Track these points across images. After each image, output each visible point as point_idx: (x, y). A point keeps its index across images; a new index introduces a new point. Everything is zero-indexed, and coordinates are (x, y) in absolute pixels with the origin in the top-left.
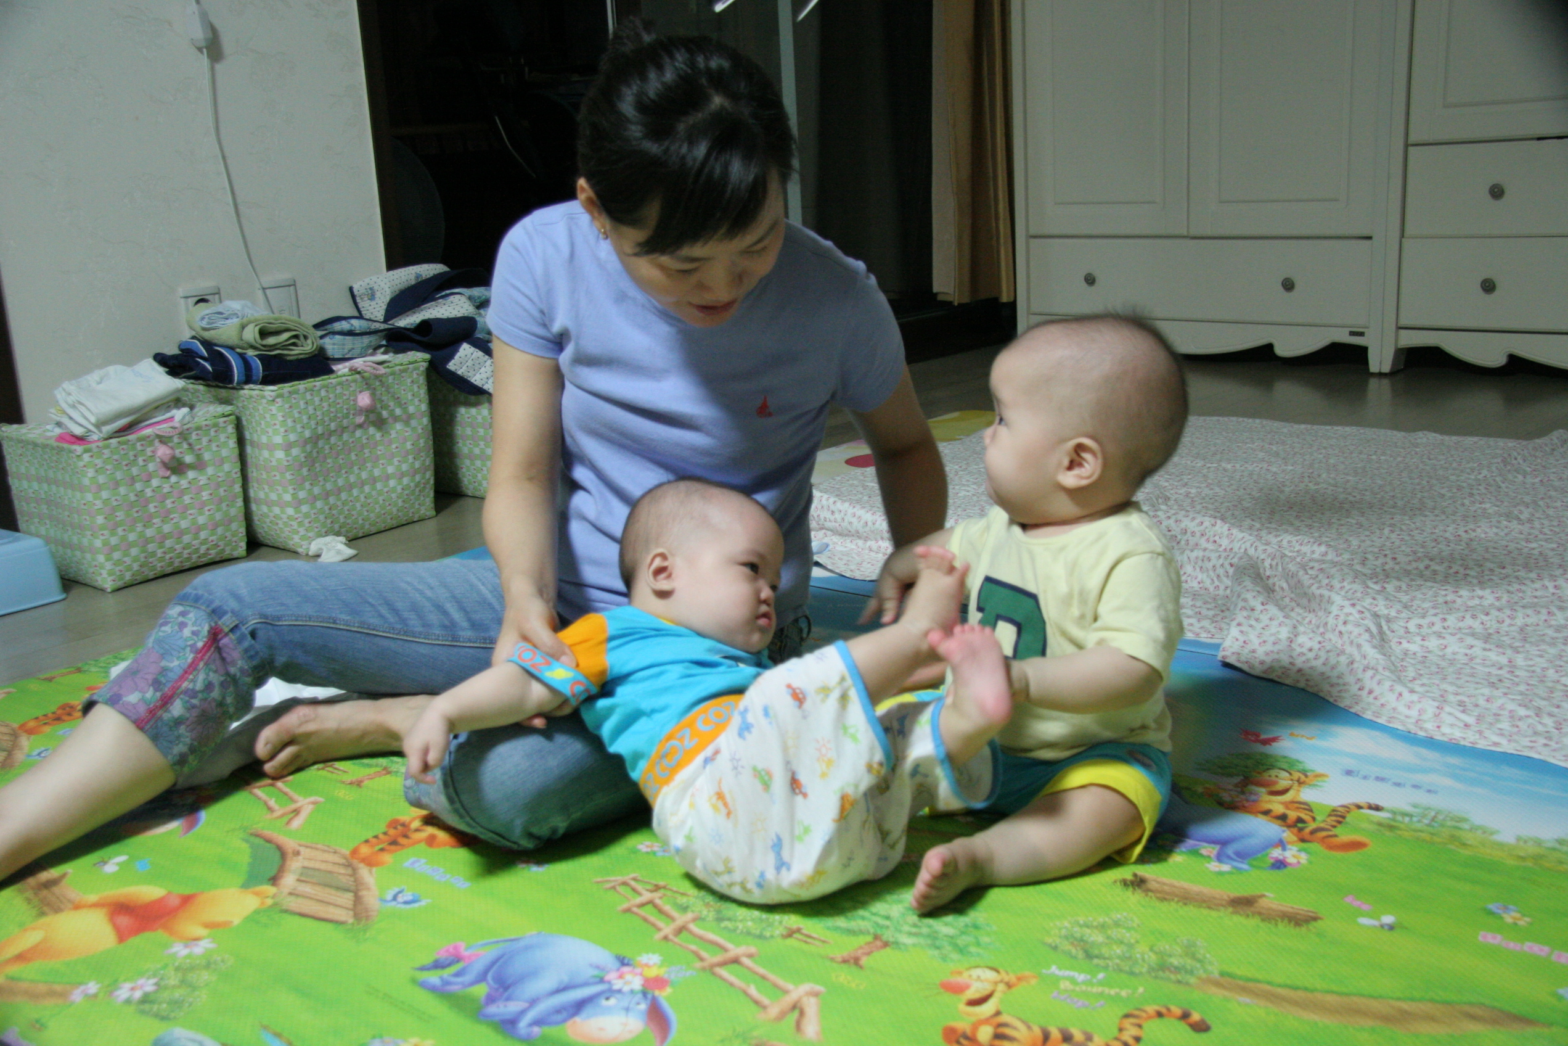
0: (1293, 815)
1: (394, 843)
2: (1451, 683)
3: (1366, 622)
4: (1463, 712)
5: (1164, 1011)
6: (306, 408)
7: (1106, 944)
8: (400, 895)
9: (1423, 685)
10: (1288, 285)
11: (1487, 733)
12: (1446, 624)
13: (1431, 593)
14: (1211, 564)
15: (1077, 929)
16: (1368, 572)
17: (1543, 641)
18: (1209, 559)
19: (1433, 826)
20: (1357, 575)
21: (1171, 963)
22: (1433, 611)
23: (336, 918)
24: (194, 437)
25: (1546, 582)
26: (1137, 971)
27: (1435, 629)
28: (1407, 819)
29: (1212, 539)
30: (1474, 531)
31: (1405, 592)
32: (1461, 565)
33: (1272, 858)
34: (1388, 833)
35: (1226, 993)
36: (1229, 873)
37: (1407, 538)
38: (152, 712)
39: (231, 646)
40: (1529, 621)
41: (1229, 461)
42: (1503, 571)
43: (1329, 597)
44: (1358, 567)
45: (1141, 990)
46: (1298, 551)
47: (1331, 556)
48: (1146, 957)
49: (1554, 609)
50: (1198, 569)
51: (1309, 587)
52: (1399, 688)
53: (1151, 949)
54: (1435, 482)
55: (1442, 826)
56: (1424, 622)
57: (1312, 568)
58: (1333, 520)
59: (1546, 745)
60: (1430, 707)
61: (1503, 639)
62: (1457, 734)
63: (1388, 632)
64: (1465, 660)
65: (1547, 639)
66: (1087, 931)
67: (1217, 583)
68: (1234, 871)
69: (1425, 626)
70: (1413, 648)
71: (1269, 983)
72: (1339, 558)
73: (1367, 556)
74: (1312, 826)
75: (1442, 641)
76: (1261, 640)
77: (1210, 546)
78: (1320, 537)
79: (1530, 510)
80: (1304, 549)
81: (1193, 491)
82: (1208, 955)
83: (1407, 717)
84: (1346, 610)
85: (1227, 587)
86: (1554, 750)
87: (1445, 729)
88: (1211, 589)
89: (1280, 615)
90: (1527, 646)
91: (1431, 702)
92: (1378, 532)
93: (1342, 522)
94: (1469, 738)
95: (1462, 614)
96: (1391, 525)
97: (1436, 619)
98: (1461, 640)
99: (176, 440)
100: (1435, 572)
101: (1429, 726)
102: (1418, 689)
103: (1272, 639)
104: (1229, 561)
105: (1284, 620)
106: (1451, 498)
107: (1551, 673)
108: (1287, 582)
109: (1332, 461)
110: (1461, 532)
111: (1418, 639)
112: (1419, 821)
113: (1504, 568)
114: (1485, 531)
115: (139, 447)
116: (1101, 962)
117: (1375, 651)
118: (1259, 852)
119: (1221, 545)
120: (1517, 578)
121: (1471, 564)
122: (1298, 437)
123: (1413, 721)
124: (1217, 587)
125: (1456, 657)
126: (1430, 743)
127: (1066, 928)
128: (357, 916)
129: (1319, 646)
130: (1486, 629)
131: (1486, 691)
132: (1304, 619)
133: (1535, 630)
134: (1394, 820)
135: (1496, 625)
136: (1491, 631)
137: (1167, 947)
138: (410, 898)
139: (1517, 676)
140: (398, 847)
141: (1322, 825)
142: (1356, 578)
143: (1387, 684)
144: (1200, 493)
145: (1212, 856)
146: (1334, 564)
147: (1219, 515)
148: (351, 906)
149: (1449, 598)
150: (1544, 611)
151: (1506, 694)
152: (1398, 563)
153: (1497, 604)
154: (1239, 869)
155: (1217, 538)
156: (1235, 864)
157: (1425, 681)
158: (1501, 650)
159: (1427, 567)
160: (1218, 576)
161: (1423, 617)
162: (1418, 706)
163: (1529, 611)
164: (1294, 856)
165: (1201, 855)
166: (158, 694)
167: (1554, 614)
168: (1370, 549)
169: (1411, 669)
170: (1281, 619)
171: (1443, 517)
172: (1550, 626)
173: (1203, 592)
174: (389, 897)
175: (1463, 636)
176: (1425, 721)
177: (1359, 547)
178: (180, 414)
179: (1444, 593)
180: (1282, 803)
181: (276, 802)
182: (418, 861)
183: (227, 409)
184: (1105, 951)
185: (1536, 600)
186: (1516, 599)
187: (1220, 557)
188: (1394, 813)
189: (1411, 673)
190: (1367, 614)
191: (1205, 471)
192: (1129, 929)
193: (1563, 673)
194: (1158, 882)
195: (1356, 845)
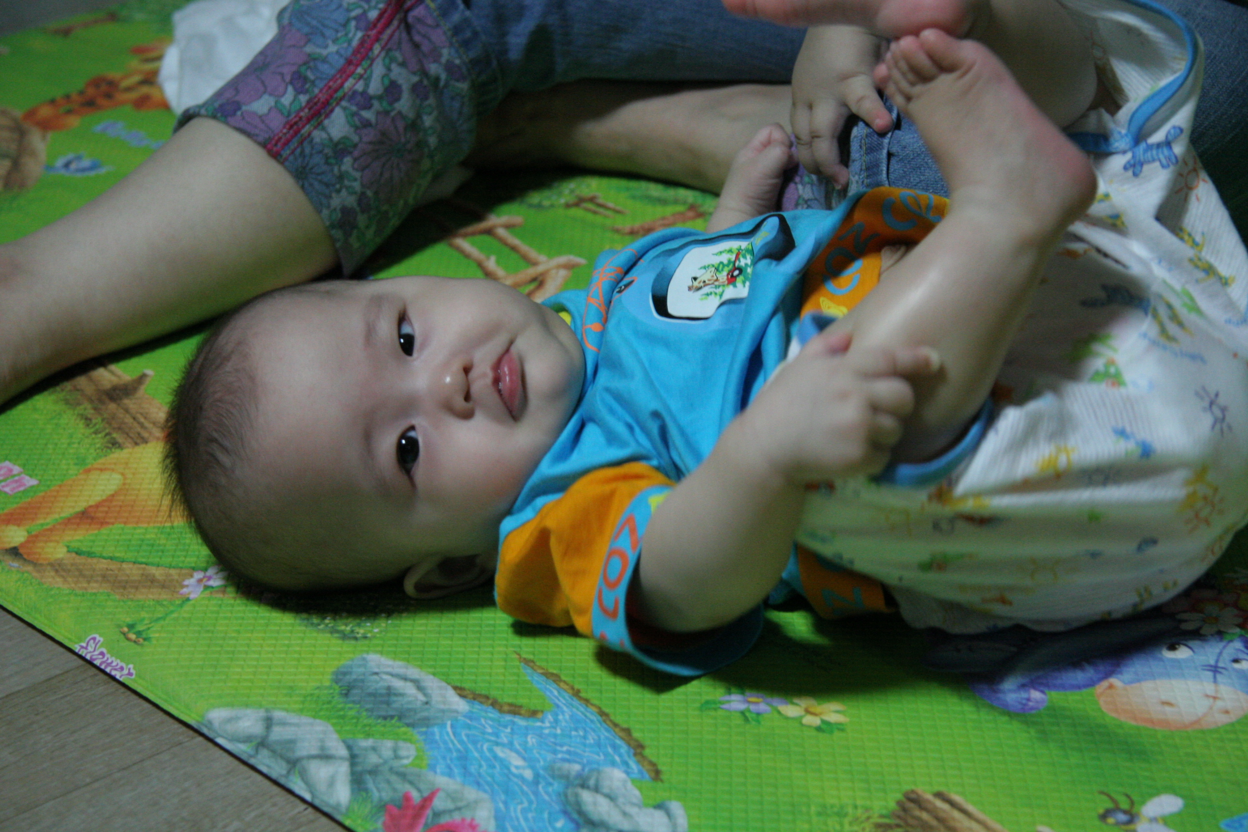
38: (294, 126)
39: (430, 21)
166: (303, 99)
181: (498, 262)
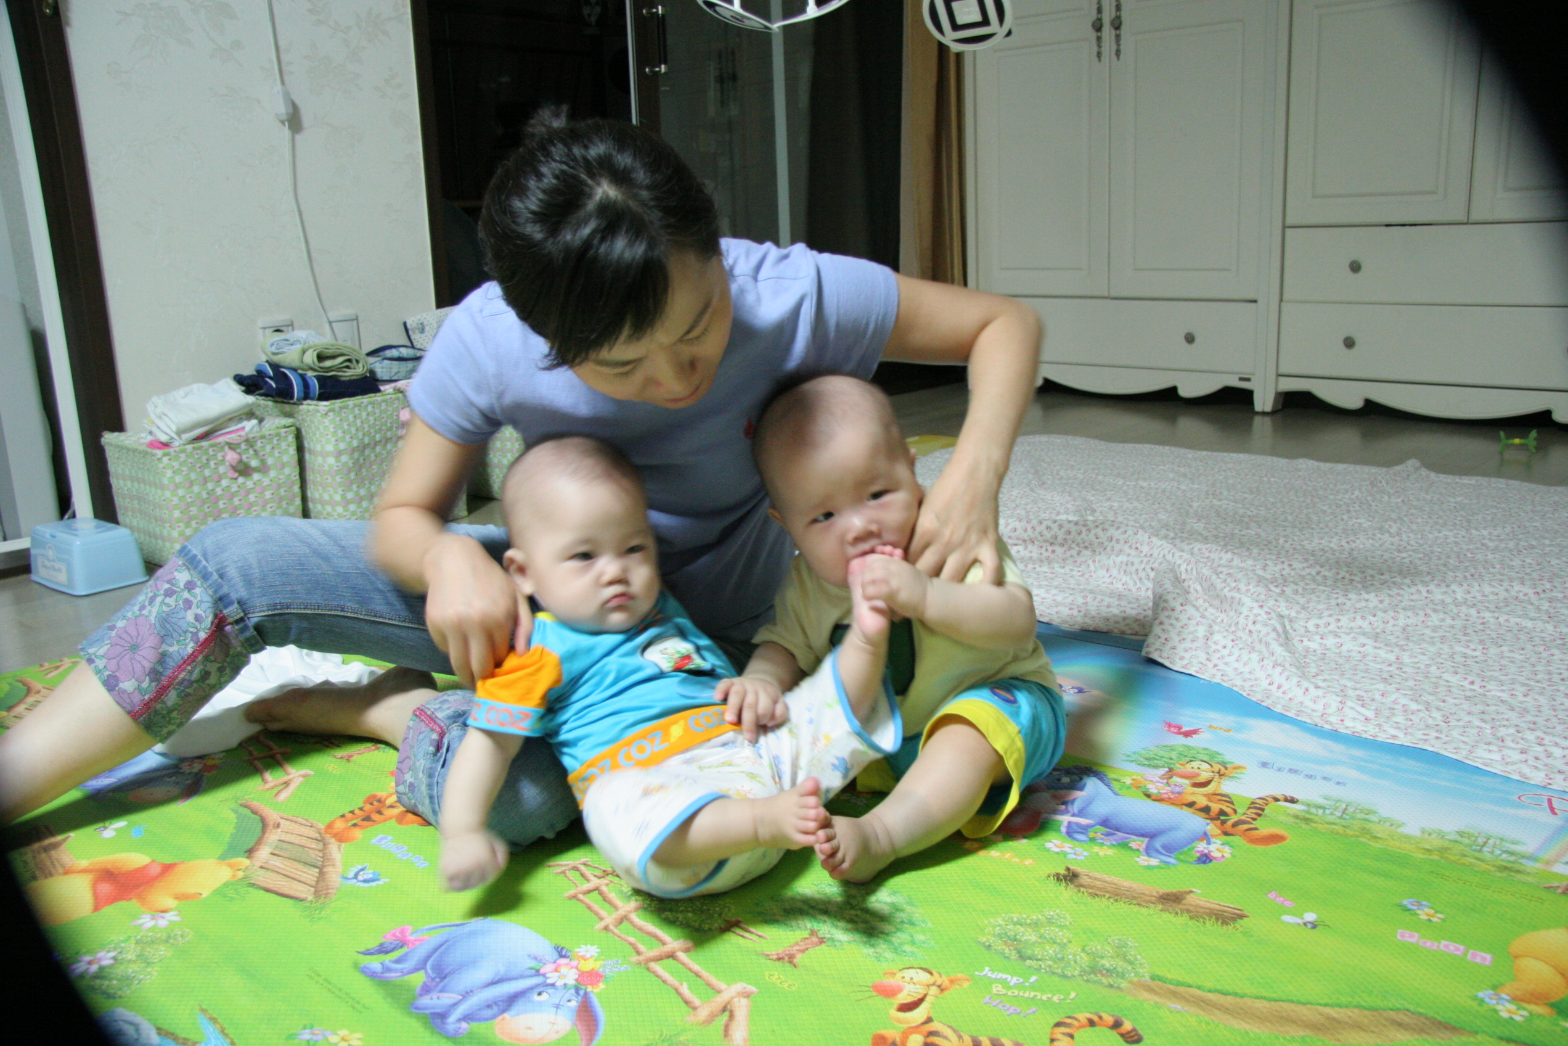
0: (1215, 807)
1: (367, 818)
2: (1349, 678)
3: (1272, 622)
4: (1363, 706)
5: (1095, 1019)
6: (355, 421)
7: (1039, 943)
8: (361, 873)
9: (1324, 680)
10: (1190, 339)
11: (1385, 727)
12: (1340, 624)
13: (1324, 596)
14: (1134, 568)
15: (1011, 927)
16: (1268, 576)
17: (1423, 640)
18: (1133, 564)
19: (1345, 819)
20: (1260, 580)
21: (1103, 965)
22: (1326, 613)
23: (298, 894)
24: (259, 444)
25: (1420, 587)
26: (1069, 974)
27: (1331, 628)
28: (1320, 811)
29: (1134, 546)
30: (1354, 542)
31: (1302, 594)
32: (1347, 572)
33: (1198, 852)
34: (1304, 826)
35: (1157, 998)
36: (1157, 867)
37: (1299, 547)
40: (1409, 622)
41: (1145, 480)
42: (1382, 577)
43: (1240, 599)
44: (1260, 572)
45: (1073, 995)
46: (1208, 558)
47: (1237, 562)
48: (1078, 957)
49: (1429, 611)
50: (1123, 573)
51: (1222, 590)
52: (1305, 684)
53: (1083, 950)
54: (1317, 500)
55: (1353, 818)
56: (1321, 622)
57: (1221, 572)
58: (1236, 531)
59: (1437, 738)
60: (1334, 702)
61: (1389, 637)
62: (1359, 727)
63: (1290, 631)
64: (1358, 657)
65: (1427, 638)
66: (1022, 929)
67: (1139, 585)
68: (1162, 865)
69: (1322, 626)
70: (1313, 645)
71: (1199, 988)
72: (1243, 564)
73: (1267, 562)
74: (1234, 818)
75: (1338, 640)
76: (1181, 638)
77: (1133, 552)
78: (1225, 545)
79: (1398, 525)
80: (1212, 555)
81: (1116, 504)
82: (1139, 957)
83: (1313, 710)
84: (1255, 611)
85: (1148, 589)
86: (1445, 743)
87: (1348, 723)
88: (1134, 590)
89: (1197, 615)
90: (1411, 644)
91: (1334, 697)
92: (1274, 542)
93: (1243, 533)
94: (1370, 731)
95: (1353, 615)
96: (1285, 536)
97: (1331, 620)
98: (1355, 639)
99: (243, 446)
100: (1325, 577)
101: (1334, 719)
102: (1321, 684)
103: (1191, 636)
104: (1150, 565)
105: (1201, 620)
106: (1332, 513)
107: (1433, 668)
108: (1201, 584)
109: (1230, 481)
110: (1343, 543)
111: (1317, 637)
112: (1332, 814)
113: (1382, 574)
114: (1362, 543)
115: (211, 453)
116: (1034, 963)
117: (1282, 648)
118: (1186, 846)
119: (1142, 552)
120: (1394, 583)
121: (1355, 571)
122: (1201, 461)
123: (1319, 714)
124: (1139, 589)
125: (1350, 654)
126: (1335, 735)
127: (1000, 925)
128: (317, 894)
129: (1232, 643)
130: (1374, 629)
131: (1381, 686)
132: (1217, 618)
133: (1415, 630)
134: (1308, 812)
135: (1382, 626)
136: (1378, 630)
137: (1099, 947)
138: (371, 876)
139: (1405, 672)
140: (370, 823)
141: (1243, 818)
142: (1260, 581)
143: (1295, 680)
144: (1121, 507)
145: (1141, 849)
146: (1241, 569)
147: (1138, 525)
148: (314, 883)
149: (1340, 601)
150: (1422, 613)
151: (1398, 689)
152: (1294, 569)
153: (1380, 606)
154: (1168, 863)
155: (1138, 545)
156: (1163, 858)
157: (1326, 677)
158: (1389, 648)
159: (1318, 573)
160: (1140, 579)
161: (1320, 618)
162: (1323, 701)
163: (1409, 613)
164: (1218, 850)
165: (1131, 848)
167: (1430, 616)
168: (1268, 557)
169: (1313, 665)
170: (1199, 619)
171: (1327, 530)
172: (1428, 627)
173: (1126, 593)
174: (351, 875)
175: (1357, 636)
176: (1329, 715)
177: (1259, 554)
178: (250, 425)
179: (1335, 596)
180: (1205, 795)
181: (271, 773)
182: (386, 838)
183: (289, 421)
184: (1038, 951)
185: (1412, 603)
186: (1396, 602)
187: (1142, 562)
188: (1308, 805)
189: (1313, 670)
190: (1273, 615)
191: (1125, 488)
192: (1061, 927)
193: (1444, 670)
194: (1090, 877)
195: (1275, 839)
